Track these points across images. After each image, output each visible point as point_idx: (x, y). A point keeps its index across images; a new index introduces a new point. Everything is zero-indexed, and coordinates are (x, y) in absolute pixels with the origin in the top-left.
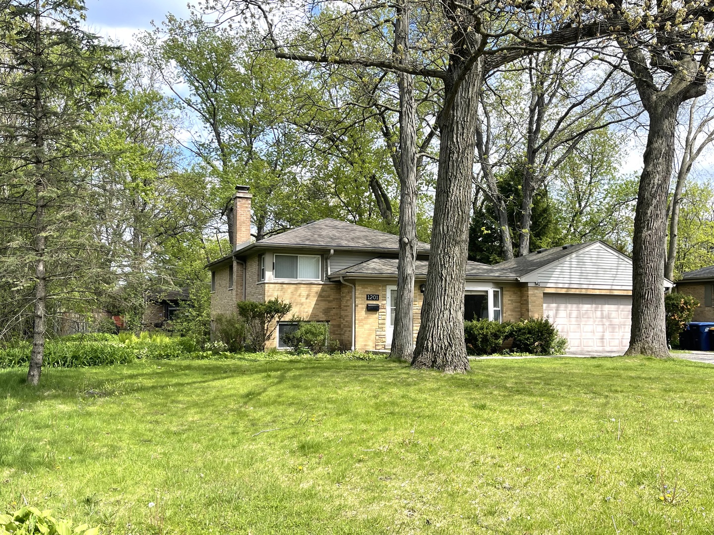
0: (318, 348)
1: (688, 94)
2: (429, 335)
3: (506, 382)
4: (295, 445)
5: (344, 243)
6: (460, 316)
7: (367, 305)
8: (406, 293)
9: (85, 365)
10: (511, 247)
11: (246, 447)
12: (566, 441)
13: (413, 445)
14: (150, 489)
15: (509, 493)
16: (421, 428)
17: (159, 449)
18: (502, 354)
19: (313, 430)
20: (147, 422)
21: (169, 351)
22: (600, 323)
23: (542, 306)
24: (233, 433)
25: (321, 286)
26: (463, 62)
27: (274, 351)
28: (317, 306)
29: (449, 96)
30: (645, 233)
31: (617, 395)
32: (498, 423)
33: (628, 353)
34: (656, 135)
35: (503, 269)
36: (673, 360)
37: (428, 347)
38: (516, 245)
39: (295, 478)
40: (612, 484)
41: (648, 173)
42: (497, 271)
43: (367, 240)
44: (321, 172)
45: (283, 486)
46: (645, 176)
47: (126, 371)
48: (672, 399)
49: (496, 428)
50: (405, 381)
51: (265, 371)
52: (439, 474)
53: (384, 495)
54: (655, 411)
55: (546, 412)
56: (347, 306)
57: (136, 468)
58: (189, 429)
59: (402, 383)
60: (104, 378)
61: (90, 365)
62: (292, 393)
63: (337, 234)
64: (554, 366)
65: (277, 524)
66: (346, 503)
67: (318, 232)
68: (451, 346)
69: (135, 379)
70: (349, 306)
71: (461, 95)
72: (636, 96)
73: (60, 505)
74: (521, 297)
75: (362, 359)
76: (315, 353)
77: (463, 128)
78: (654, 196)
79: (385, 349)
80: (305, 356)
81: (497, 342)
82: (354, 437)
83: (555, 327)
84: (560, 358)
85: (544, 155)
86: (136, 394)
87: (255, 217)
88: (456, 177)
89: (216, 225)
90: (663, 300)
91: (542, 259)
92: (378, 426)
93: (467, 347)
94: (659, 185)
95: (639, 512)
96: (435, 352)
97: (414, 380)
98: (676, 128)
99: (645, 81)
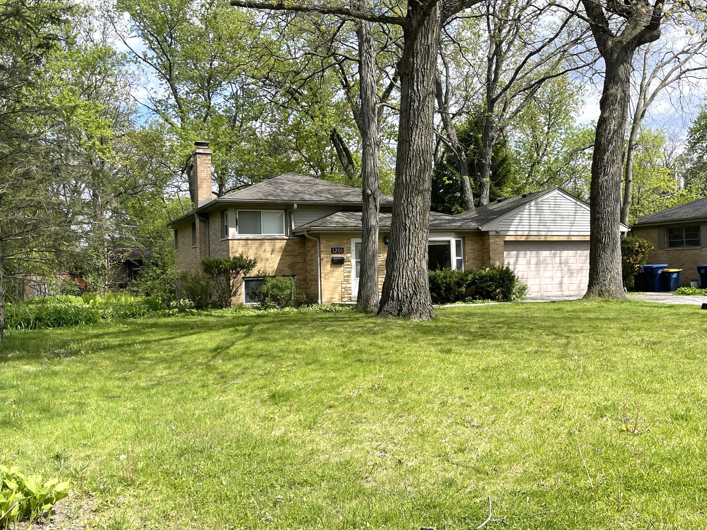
0: (284, 302)
1: (642, 40)
2: (394, 285)
3: (470, 327)
4: (266, 394)
5: (307, 197)
6: (425, 265)
7: (332, 258)
8: (370, 244)
9: (50, 327)
10: (471, 198)
11: (216, 398)
12: (530, 380)
13: (382, 390)
14: (120, 443)
15: (478, 431)
16: (390, 373)
17: (129, 404)
18: (465, 301)
19: (283, 380)
20: (114, 378)
21: (134, 310)
22: (559, 269)
23: (503, 254)
24: (203, 386)
25: (286, 241)
26: (422, 8)
27: (241, 307)
28: (283, 261)
29: (408, 43)
30: (602, 179)
31: (577, 335)
32: (464, 366)
33: (586, 296)
34: (612, 81)
35: (465, 219)
36: (629, 301)
37: (393, 296)
38: (477, 195)
39: (266, 426)
40: (576, 417)
41: (604, 119)
42: (459, 220)
43: (330, 193)
44: (281, 127)
45: (255, 434)
46: (602, 122)
47: (92, 331)
48: (630, 337)
49: (463, 370)
50: (372, 330)
51: (233, 326)
52: (408, 415)
53: (355, 438)
54: (614, 349)
55: (510, 353)
56: (312, 260)
57: (105, 424)
58: (159, 384)
59: (369, 332)
60: (69, 338)
61: (54, 326)
62: (260, 345)
63: (300, 189)
64: (516, 311)
65: (250, 471)
66: (319, 447)
67: (281, 186)
68: (416, 295)
69: (101, 338)
70: (314, 260)
71: (421, 42)
72: (592, 43)
73: (29, 462)
74: (483, 245)
75: (329, 311)
76: (283, 307)
77: (423, 76)
78: (610, 142)
79: (351, 301)
80: (272, 311)
81: (460, 290)
82: (324, 385)
83: (515, 274)
84: (522, 303)
85: (502, 105)
86: (103, 353)
87: (216, 175)
88: (417, 126)
89: (176, 184)
90: (619, 243)
91: (503, 208)
92: (347, 373)
93: (432, 296)
94: (615, 131)
95: (603, 443)
96: (401, 301)
97: (380, 329)
98: (631, 74)
99: (601, 27)
